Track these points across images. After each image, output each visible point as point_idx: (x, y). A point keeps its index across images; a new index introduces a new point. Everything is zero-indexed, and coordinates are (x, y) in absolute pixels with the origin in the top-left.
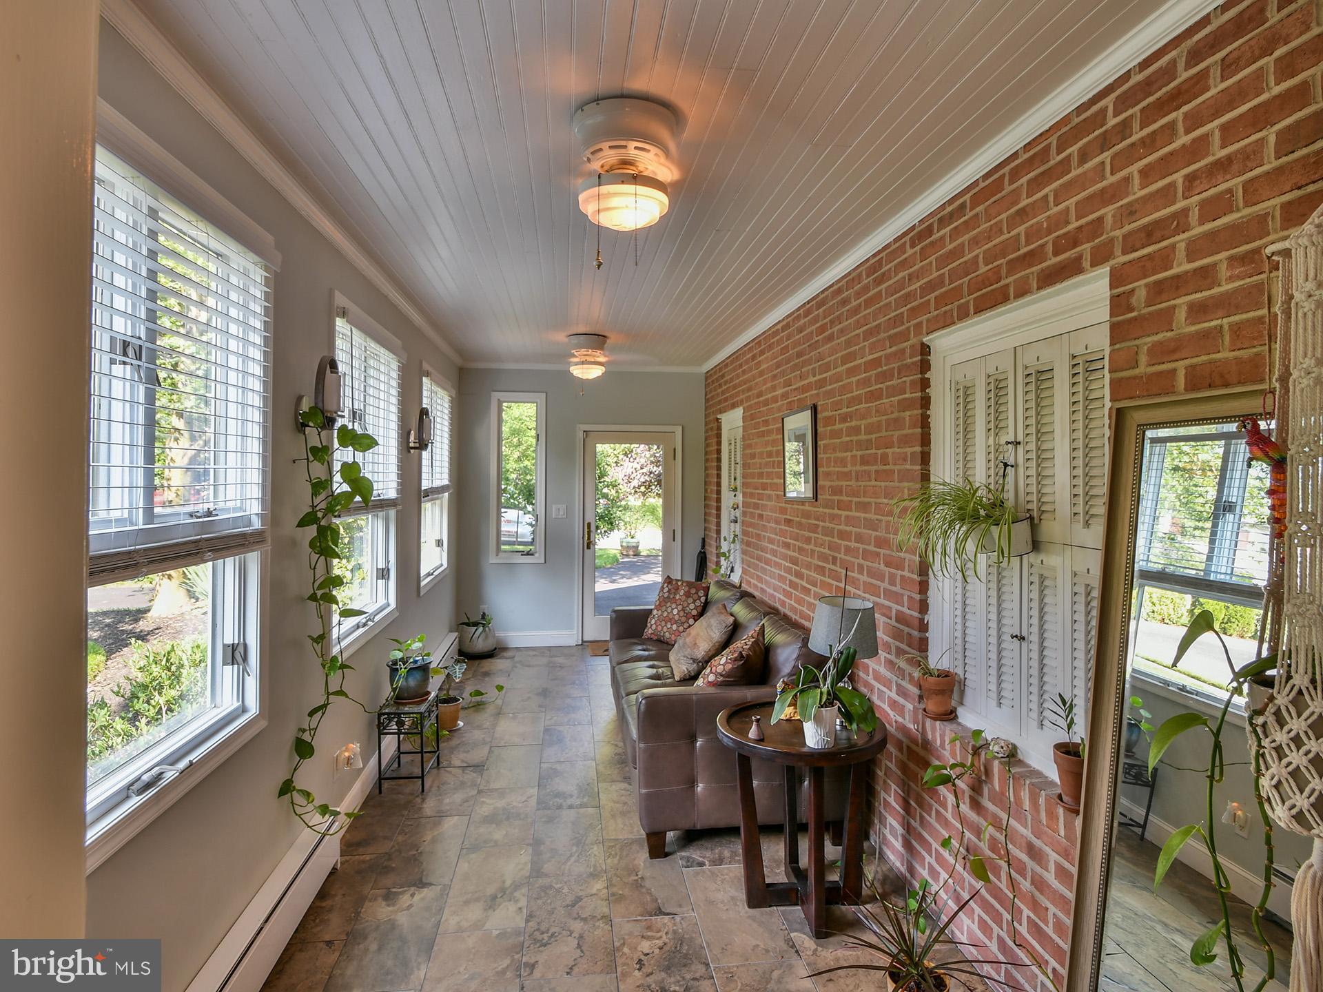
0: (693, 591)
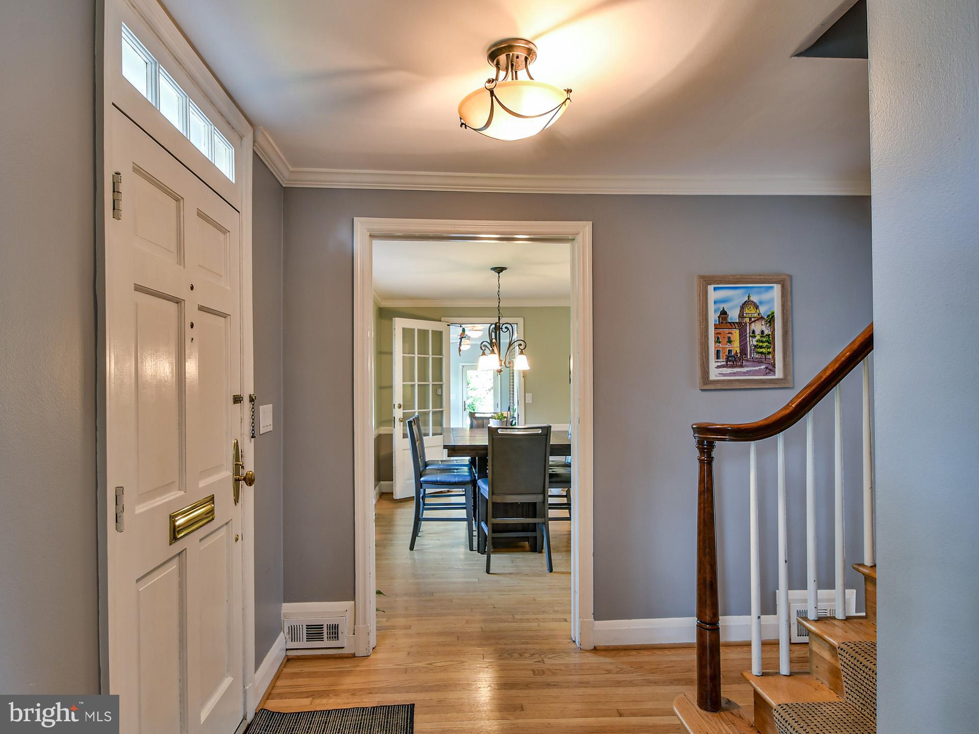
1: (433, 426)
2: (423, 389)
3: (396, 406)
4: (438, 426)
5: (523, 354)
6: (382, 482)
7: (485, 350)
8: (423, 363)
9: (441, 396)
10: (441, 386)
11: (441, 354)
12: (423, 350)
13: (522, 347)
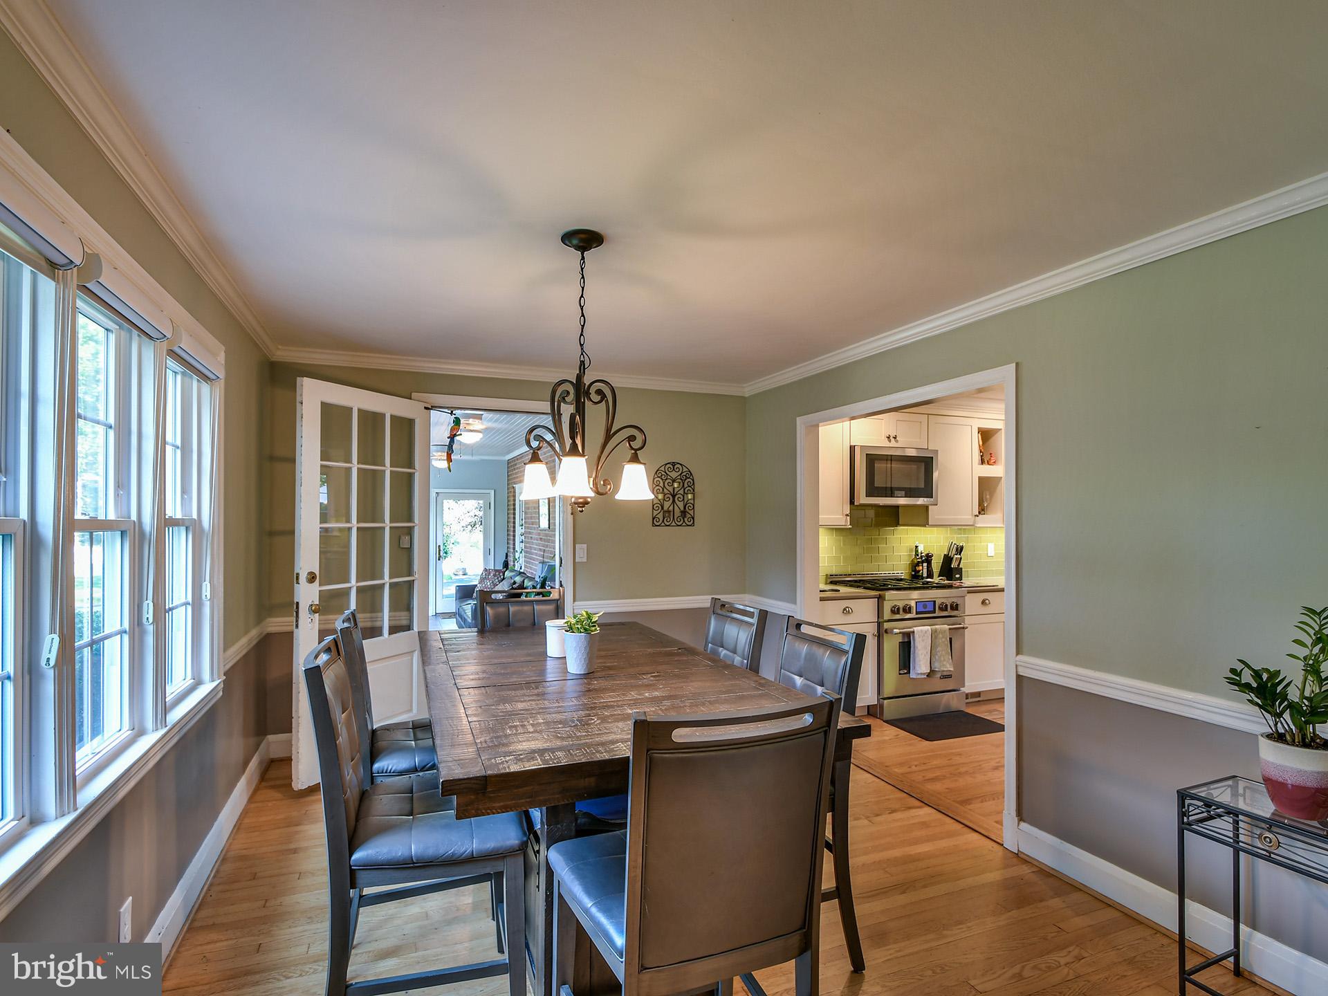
0: (497, 573)
1: (390, 611)
2: (370, 539)
3: (303, 578)
4: (400, 610)
5: (640, 462)
6: (271, 738)
7: (539, 448)
8: (370, 482)
9: (410, 550)
10: (410, 531)
11: (410, 464)
12: (371, 453)
13: (636, 444)
